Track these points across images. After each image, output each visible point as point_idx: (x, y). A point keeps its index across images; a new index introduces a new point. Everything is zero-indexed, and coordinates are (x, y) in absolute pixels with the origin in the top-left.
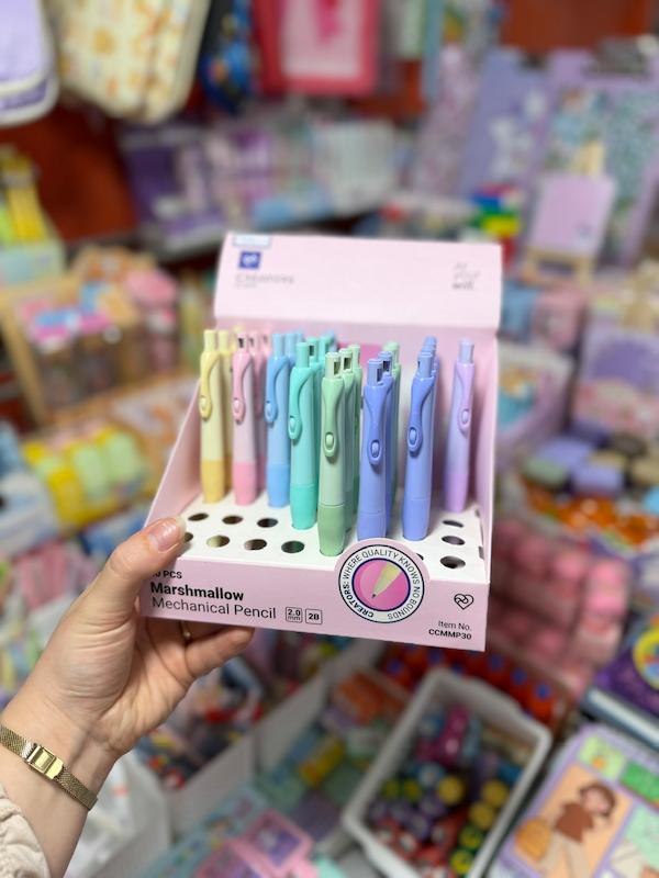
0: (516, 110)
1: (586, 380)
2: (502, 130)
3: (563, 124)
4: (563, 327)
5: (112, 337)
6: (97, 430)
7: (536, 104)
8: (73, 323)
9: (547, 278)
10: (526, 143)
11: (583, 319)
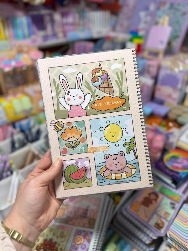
0: (147, 9)
1: (159, 86)
2: (142, 14)
3: (159, 13)
4: (153, 70)
5: (24, 69)
6: (20, 95)
7: (152, 7)
8: (13, 64)
9: (151, 57)
10: (149, 18)
11: (159, 68)
